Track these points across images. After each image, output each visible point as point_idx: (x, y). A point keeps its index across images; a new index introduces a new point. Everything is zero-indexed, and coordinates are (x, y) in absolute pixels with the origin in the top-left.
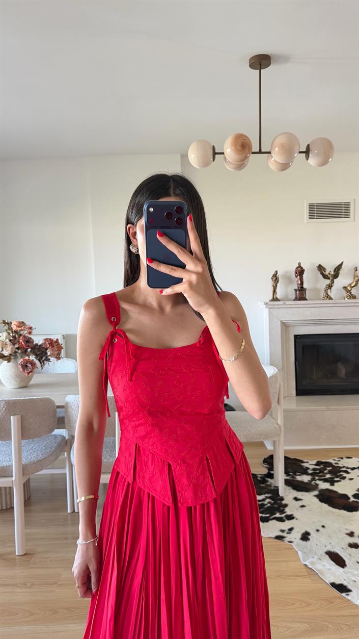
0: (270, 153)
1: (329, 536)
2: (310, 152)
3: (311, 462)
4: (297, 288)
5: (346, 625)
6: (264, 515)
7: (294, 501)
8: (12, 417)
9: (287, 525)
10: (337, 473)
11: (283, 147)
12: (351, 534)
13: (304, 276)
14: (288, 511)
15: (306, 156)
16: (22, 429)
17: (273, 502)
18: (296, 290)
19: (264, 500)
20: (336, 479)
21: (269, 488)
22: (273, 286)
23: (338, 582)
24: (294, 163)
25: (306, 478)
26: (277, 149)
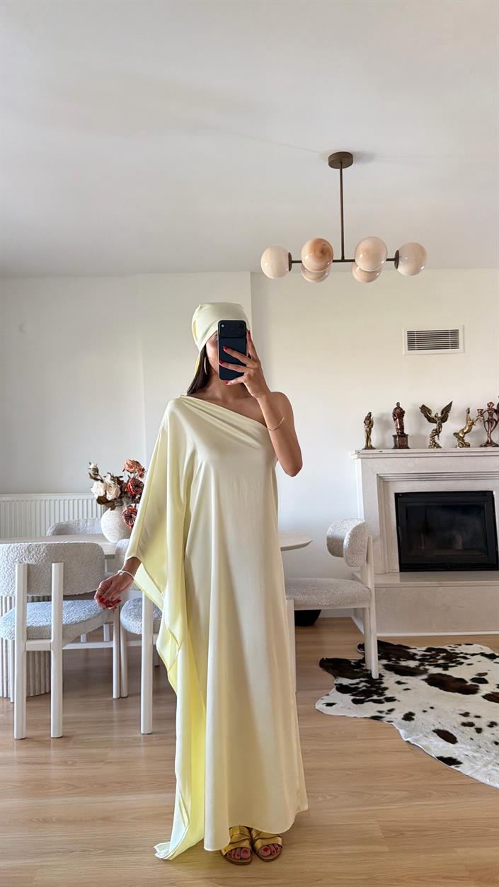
0: (353, 261)
1: (439, 717)
2: (400, 259)
3: (419, 649)
4: (396, 433)
5: (455, 792)
6: (357, 698)
7: (396, 684)
8: (53, 564)
9: (386, 706)
10: (452, 659)
11: (367, 252)
12: (466, 715)
13: (405, 418)
14: (388, 694)
15: (395, 264)
16: (64, 580)
17: (369, 685)
18: (395, 437)
19: (358, 684)
20: (450, 665)
21: (366, 672)
22: (366, 431)
23: (446, 756)
24: (382, 272)
25: (412, 664)
26: (361, 256)
